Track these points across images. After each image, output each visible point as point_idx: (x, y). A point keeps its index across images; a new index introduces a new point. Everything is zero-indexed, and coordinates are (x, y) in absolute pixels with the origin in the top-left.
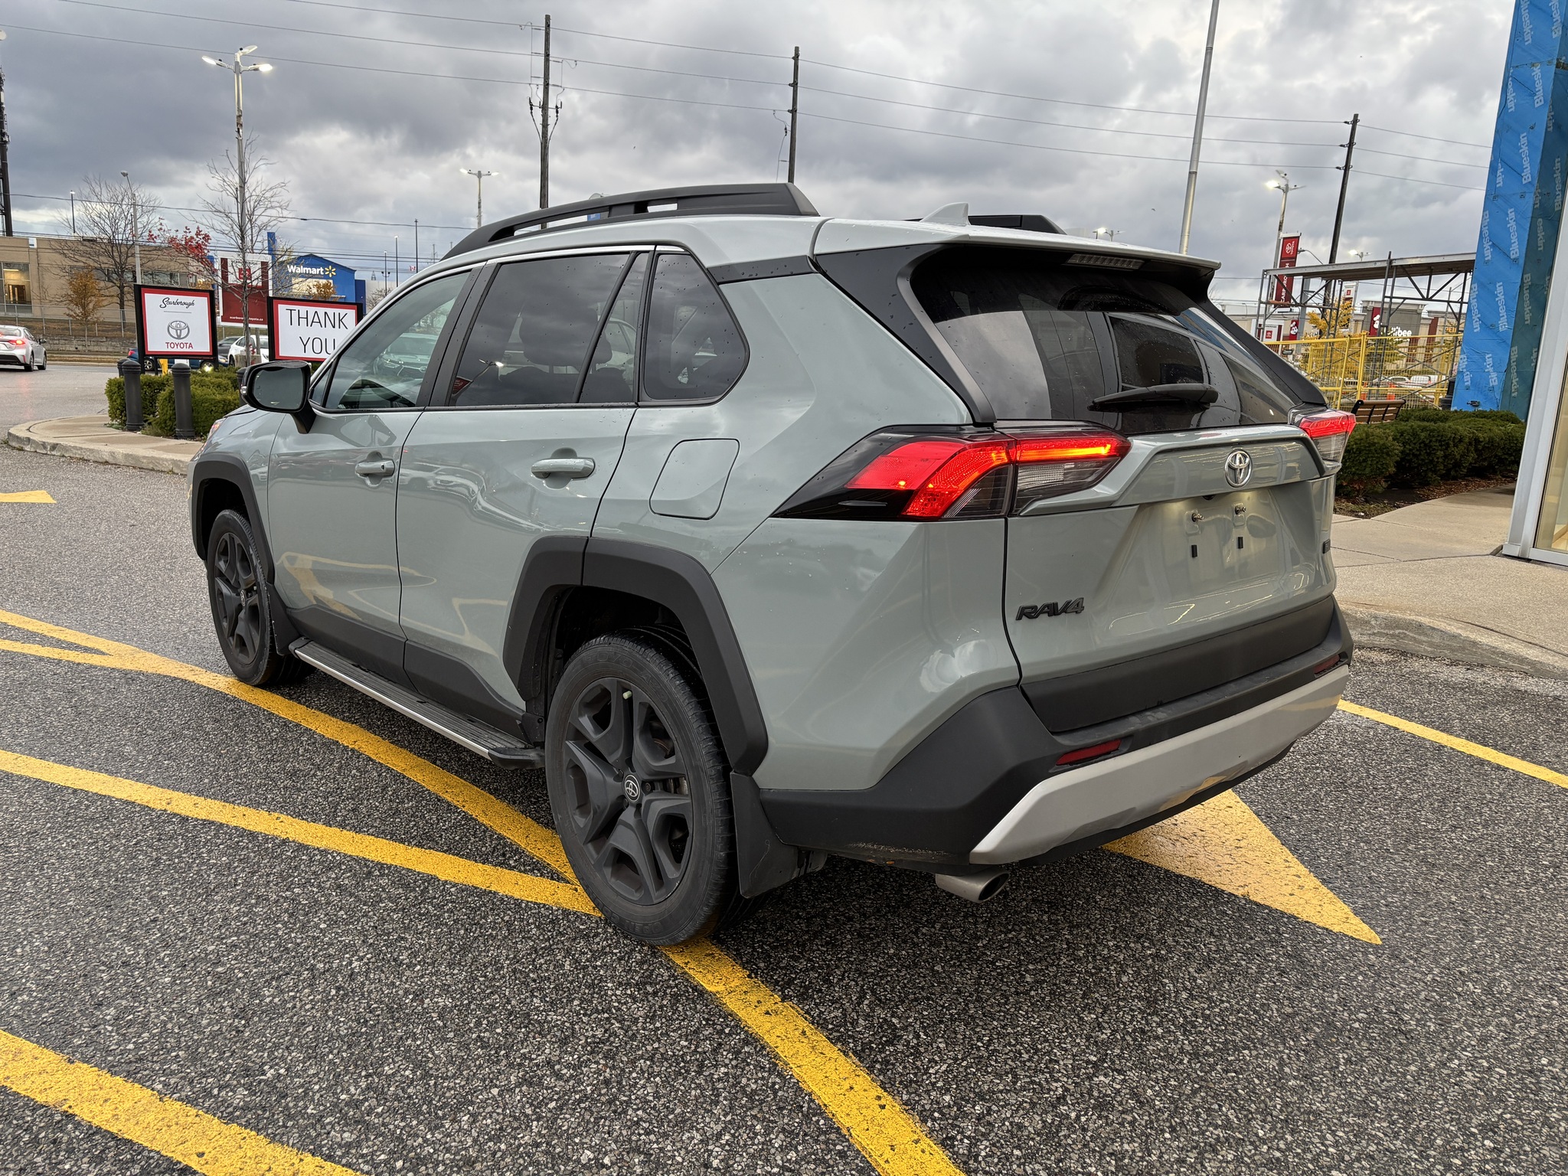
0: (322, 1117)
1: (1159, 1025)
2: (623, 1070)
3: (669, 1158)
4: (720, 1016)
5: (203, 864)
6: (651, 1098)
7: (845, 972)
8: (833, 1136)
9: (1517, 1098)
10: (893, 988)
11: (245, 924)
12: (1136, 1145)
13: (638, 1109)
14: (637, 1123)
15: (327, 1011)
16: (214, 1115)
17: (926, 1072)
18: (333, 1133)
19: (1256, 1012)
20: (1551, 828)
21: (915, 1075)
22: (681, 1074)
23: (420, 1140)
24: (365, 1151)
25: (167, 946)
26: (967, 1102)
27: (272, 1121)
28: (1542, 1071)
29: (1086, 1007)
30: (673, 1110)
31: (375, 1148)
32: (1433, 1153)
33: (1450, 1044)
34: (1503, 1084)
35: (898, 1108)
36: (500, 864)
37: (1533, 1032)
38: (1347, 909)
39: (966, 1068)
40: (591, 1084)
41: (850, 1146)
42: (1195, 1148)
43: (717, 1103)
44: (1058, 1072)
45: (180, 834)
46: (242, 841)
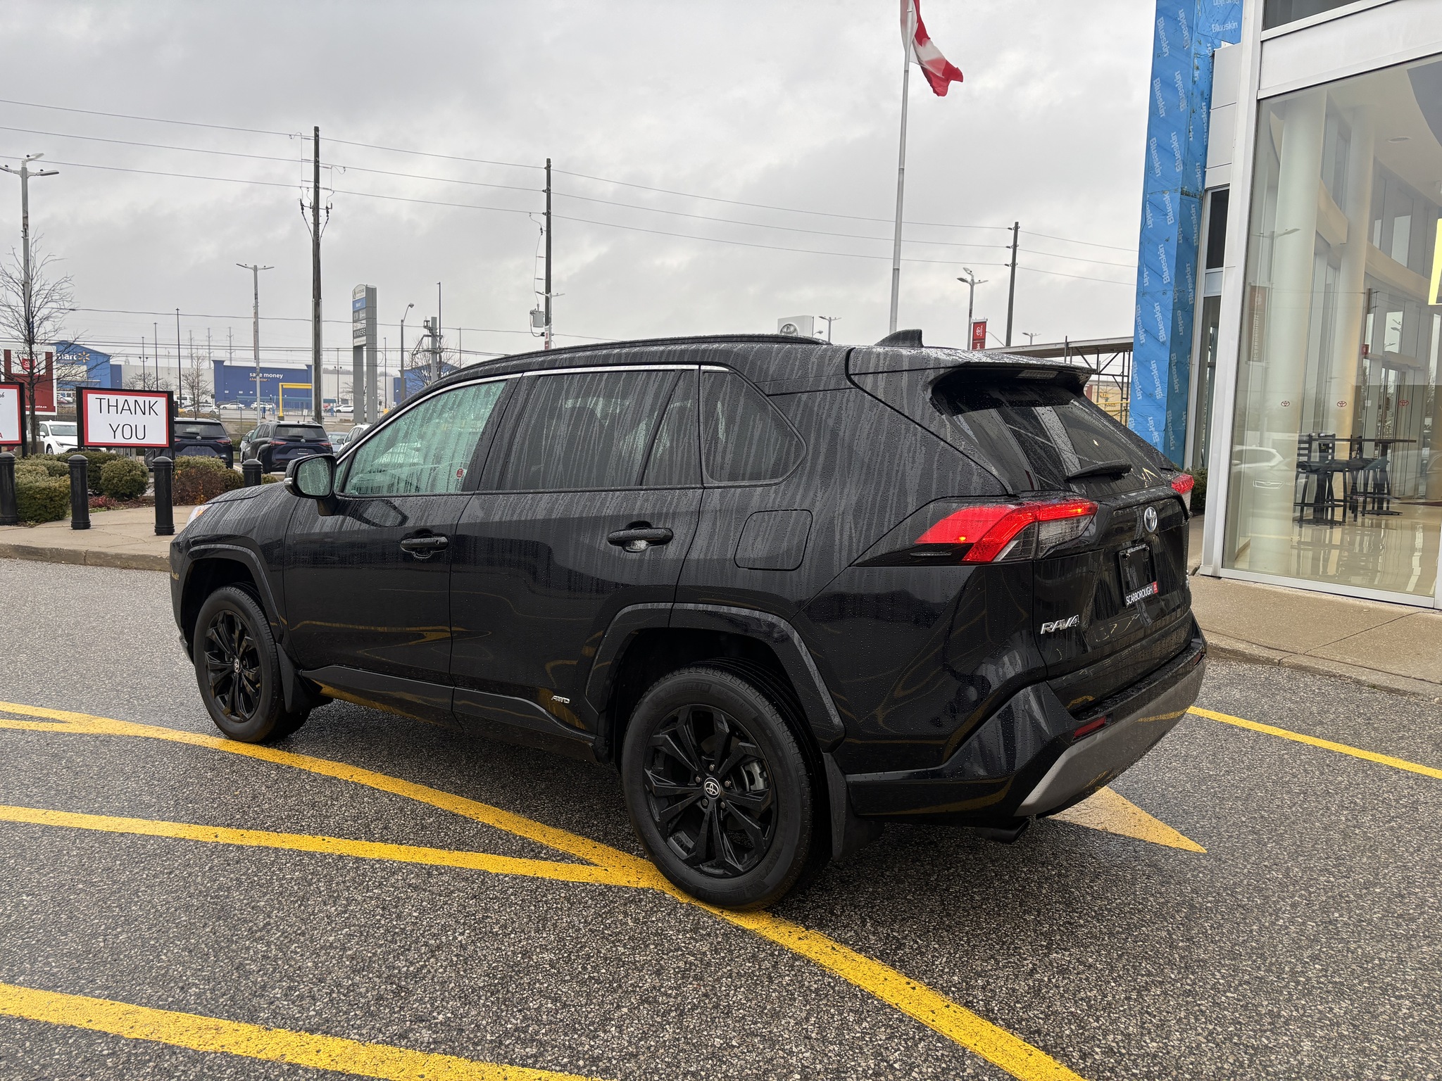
1: (1080, 918)
2: (714, 987)
3: (779, 1036)
4: (766, 944)
5: (281, 879)
7: (843, 907)
8: (888, 1010)
9: (1326, 938)
10: (884, 914)
13: (739, 1009)
14: (743, 1017)
15: (458, 972)
16: (415, 1049)
17: (933, 964)
18: (516, 1050)
19: (1140, 903)
21: (926, 966)
22: (759, 984)
23: (587, 1047)
24: (549, 1058)
25: (292, 941)
26: (970, 978)
27: (463, 1048)
28: (1337, 921)
29: (1025, 912)
30: (765, 1008)
31: (556, 1055)
32: (1285, 976)
33: (1274, 910)
34: (1316, 931)
35: (924, 988)
36: (535, 858)
37: (1324, 899)
38: (1176, 832)
39: (960, 958)
40: (695, 998)
41: (902, 1014)
42: (1135, 989)
43: (795, 1000)
44: (1024, 954)
45: (244, 859)
46: (303, 859)
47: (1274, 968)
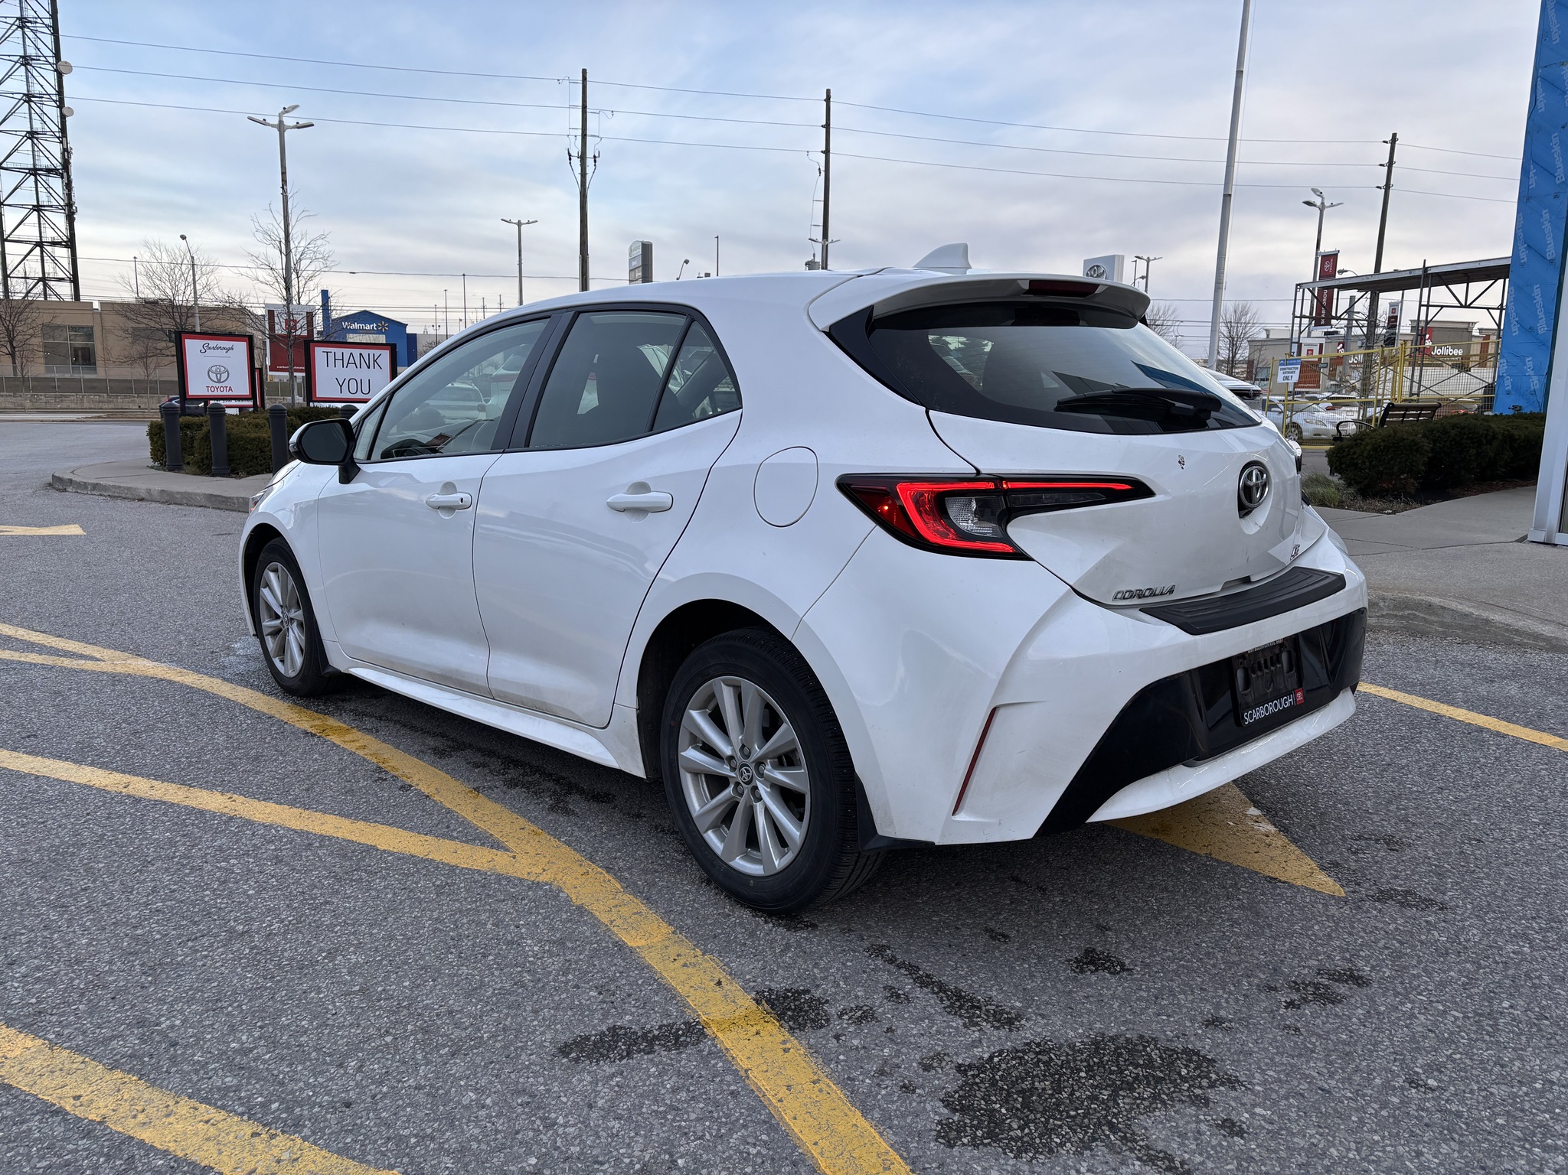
0: (207, 1063)
2: (525, 1019)
3: (553, 1098)
4: (636, 969)
5: (146, 839)
6: (547, 1044)
8: (729, 1078)
9: (1470, 1039)
11: (174, 891)
12: (1047, 1083)
13: (531, 1054)
14: (528, 1067)
15: (237, 968)
16: (100, 1062)
18: (214, 1078)
19: (1198, 960)
20: (1545, 788)
22: (583, 1022)
23: (301, 1084)
24: (243, 1094)
25: (92, 911)
26: (876, 1045)
27: (157, 1068)
28: (1501, 1013)
31: (254, 1091)
32: (1369, 1092)
33: (1405, 989)
34: (1459, 1027)
36: (444, 836)
37: (1497, 978)
38: (1314, 866)
40: (489, 1032)
41: (745, 1087)
43: (616, 1047)
44: (979, 1016)
45: (129, 813)
46: (189, 819)
47: (1357, 1078)
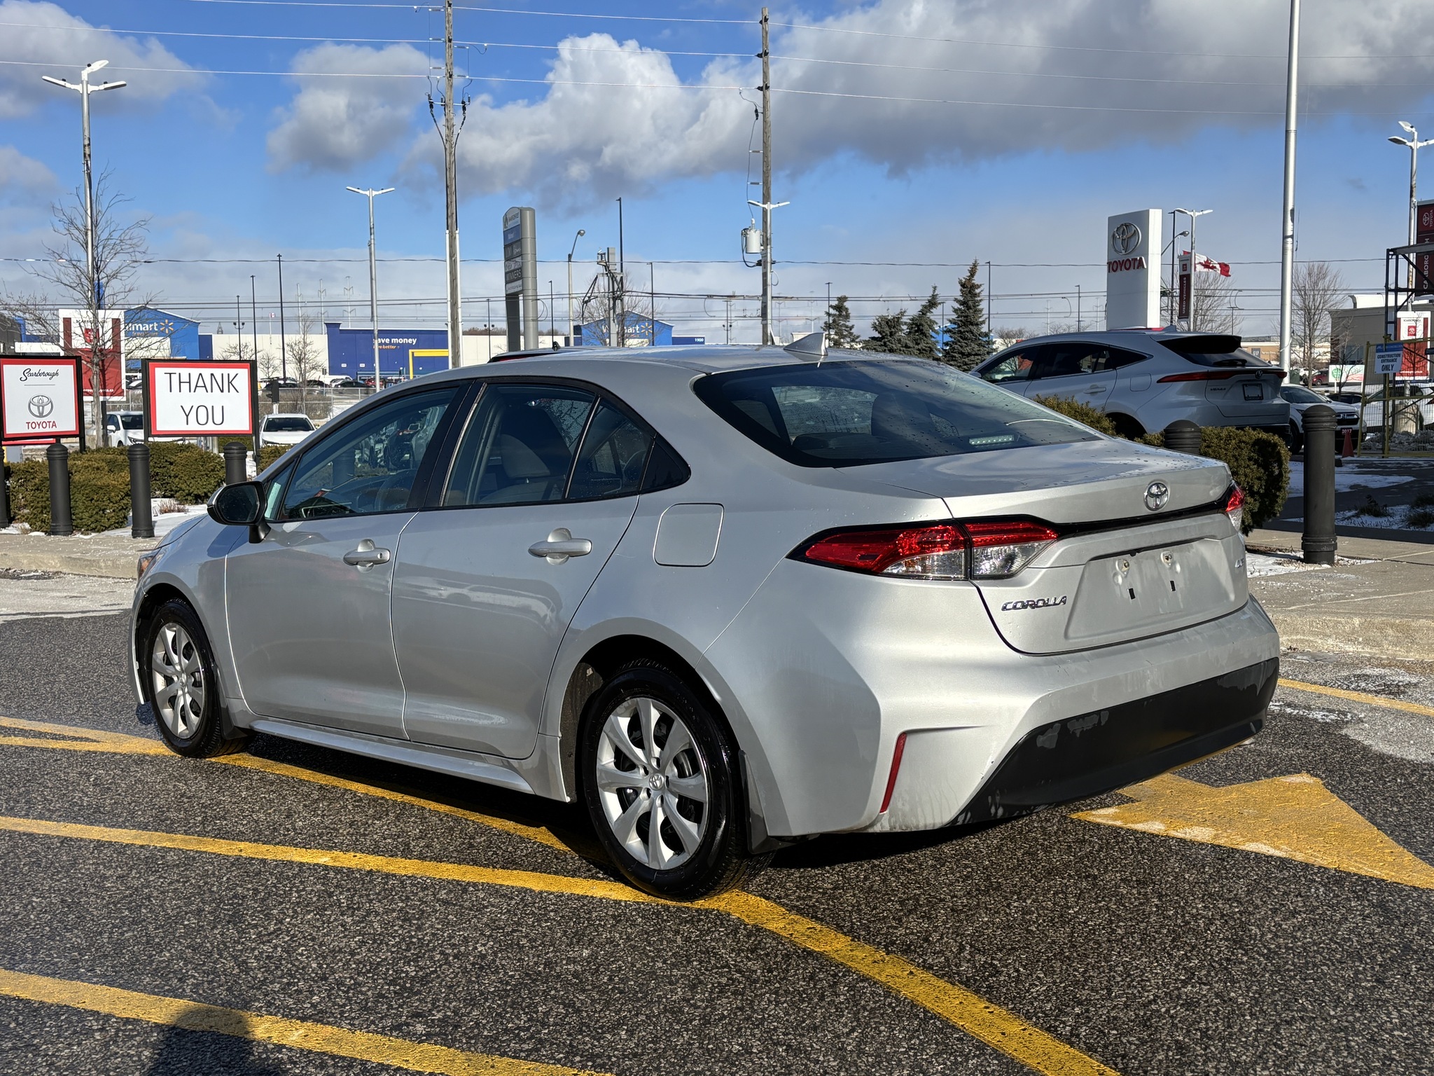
0: (498, 1037)
2: (752, 1001)
3: (808, 1047)
4: (832, 966)
6: (783, 1015)
8: (949, 1030)
13: (773, 1022)
16: (405, 1039)
18: (512, 1045)
21: (1018, 993)
22: (806, 1001)
35: (1005, 1013)
40: (726, 1010)
41: (965, 1035)
